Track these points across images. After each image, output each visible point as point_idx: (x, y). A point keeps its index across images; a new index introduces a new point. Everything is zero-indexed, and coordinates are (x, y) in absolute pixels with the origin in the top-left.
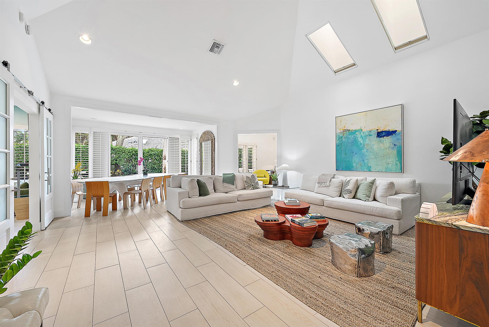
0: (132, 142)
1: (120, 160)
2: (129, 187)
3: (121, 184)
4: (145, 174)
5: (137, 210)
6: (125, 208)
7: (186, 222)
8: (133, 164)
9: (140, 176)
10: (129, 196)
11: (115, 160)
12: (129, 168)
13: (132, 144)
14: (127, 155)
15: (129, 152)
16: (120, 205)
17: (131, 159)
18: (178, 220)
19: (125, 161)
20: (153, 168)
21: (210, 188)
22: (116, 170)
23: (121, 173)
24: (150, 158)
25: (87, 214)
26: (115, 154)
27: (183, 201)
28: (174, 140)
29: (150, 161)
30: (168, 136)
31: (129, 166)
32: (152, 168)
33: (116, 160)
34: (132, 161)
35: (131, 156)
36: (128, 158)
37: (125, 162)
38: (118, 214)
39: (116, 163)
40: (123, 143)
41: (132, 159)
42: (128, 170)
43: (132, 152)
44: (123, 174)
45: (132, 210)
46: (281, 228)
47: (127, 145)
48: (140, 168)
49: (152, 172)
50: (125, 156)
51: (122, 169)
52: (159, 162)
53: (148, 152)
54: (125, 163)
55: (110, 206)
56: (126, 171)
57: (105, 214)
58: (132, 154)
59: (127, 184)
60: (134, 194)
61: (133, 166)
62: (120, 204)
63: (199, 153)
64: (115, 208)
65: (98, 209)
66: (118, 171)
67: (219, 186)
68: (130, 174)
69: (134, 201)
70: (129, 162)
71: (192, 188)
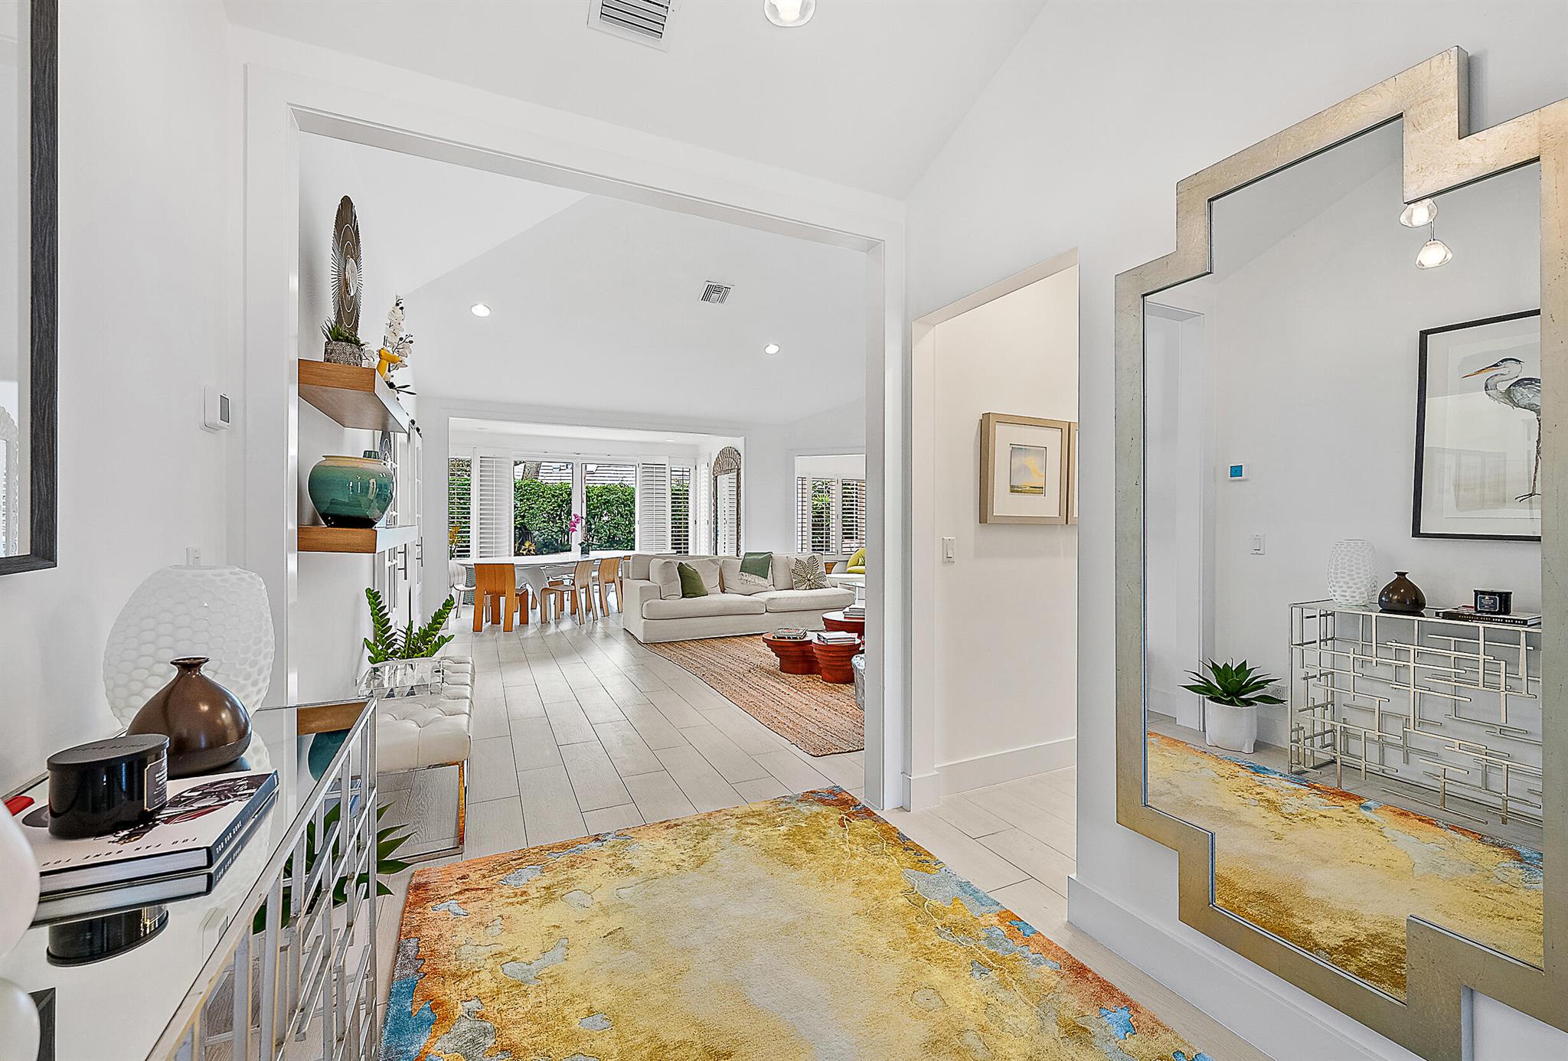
0: (562, 468)
1: (534, 516)
2: (551, 580)
3: (535, 569)
4: (585, 551)
5: (566, 625)
6: (545, 621)
7: (653, 645)
8: (564, 526)
9: (575, 555)
10: (552, 596)
11: (521, 516)
12: (552, 536)
13: (561, 471)
14: (549, 502)
15: (553, 496)
16: (534, 616)
17: (558, 513)
18: (639, 643)
19: (545, 518)
20: (614, 537)
21: (710, 582)
22: (522, 543)
23: (534, 551)
24: (605, 512)
25: (477, 628)
26: (521, 500)
27: (647, 605)
28: (652, 469)
29: (605, 518)
30: (639, 461)
31: (553, 531)
32: (609, 537)
33: (523, 517)
34: (560, 519)
35: (559, 506)
36: (552, 510)
37: (544, 522)
38: (531, 631)
39: (521, 524)
40: (541, 471)
41: (561, 513)
42: (551, 543)
43: (562, 495)
44: (538, 553)
45: (557, 624)
46: (804, 652)
47: (550, 478)
48: (577, 537)
49: (601, 547)
50: (545, 506)
51: (536, 539)
52: (627, 522)
53: (602, 496)
54: (545, 524)
55: (517, 617)
56: (545, 545)
57: (508, 629)
58: (561, 501)
59: (548, 572)
60: (562, 593)
61: (563, 531)
62: (534, 614)
63: (713, 501)
64: (524, 621)
65: (496, 620)
66: (527, 544)
67: (734, 578)
68: (556, 551)
69: (562, 609)
70: (552, 522)
71: (667, 580)
